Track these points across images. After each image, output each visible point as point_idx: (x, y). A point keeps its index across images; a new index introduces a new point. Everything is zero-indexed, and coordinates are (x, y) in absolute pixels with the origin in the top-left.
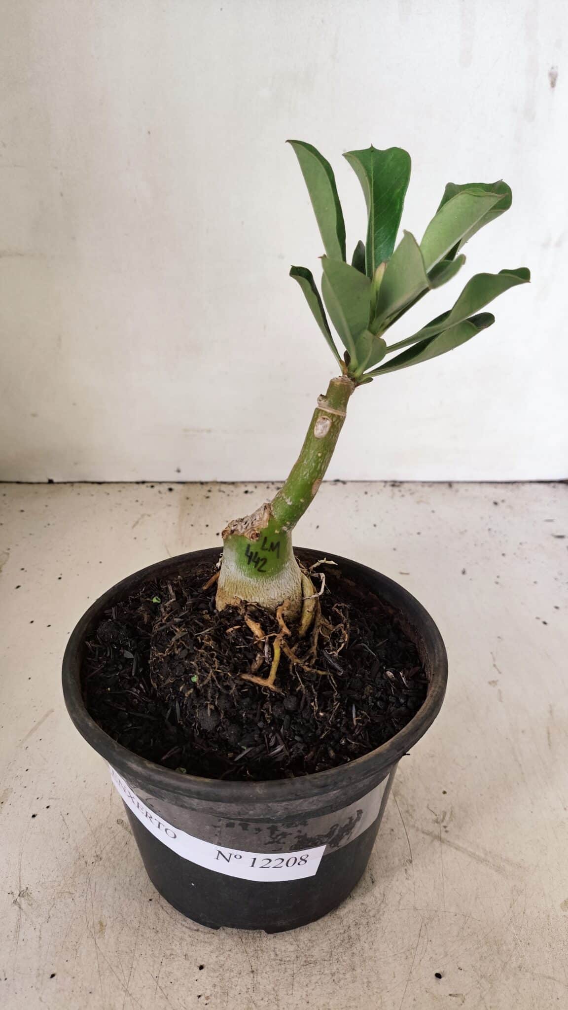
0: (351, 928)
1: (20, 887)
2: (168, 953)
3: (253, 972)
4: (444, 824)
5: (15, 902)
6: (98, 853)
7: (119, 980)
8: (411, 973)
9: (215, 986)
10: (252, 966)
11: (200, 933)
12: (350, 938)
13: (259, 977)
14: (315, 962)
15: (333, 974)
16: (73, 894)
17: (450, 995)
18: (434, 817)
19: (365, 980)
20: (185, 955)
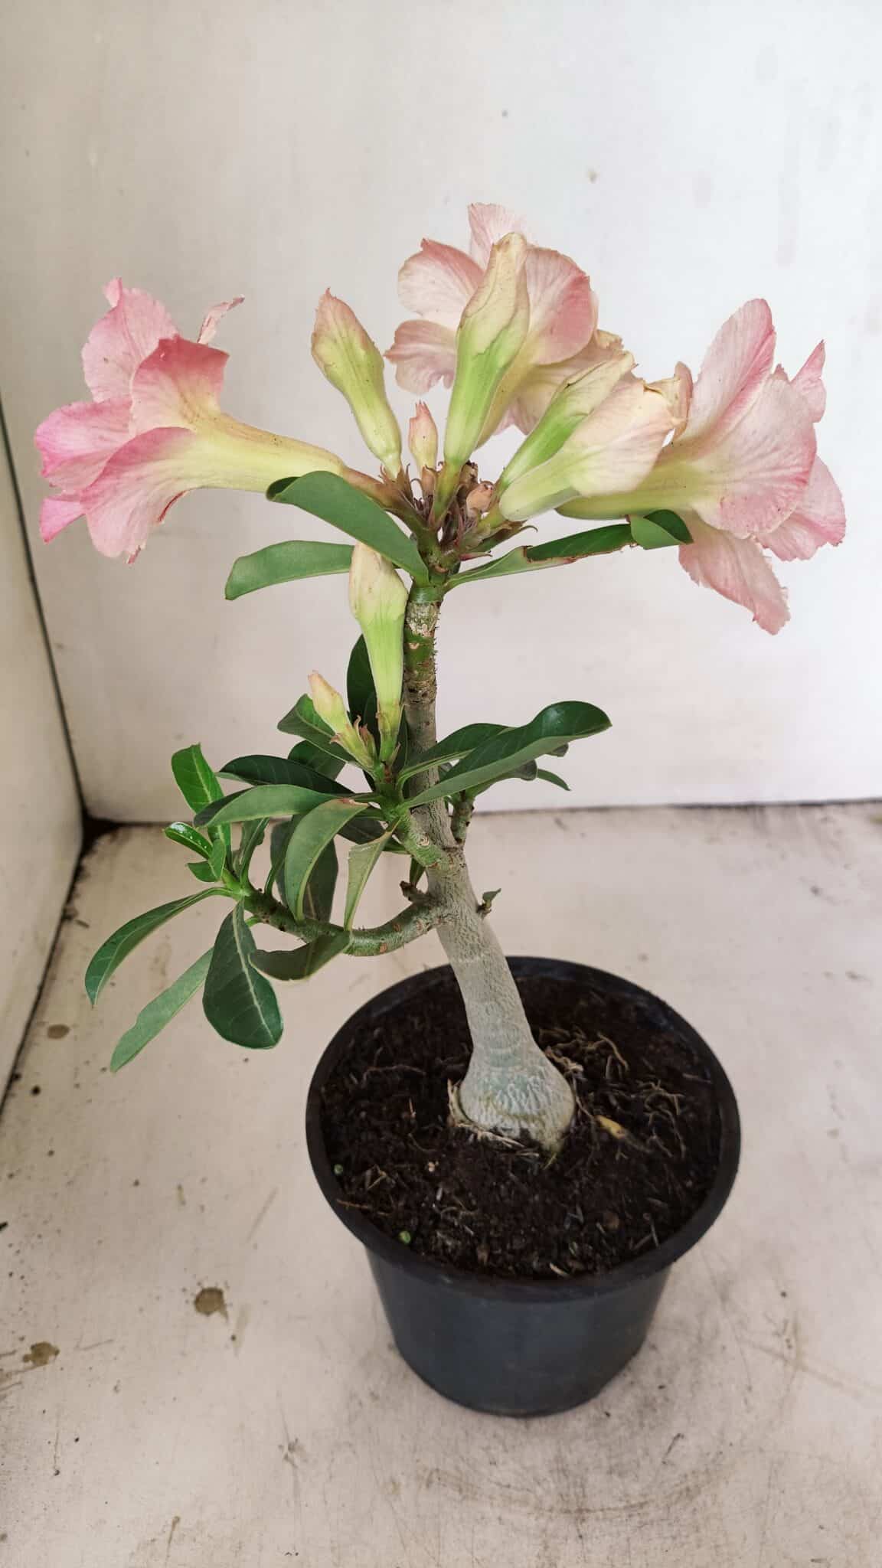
0: (690, 1478)
1: (288, 1438)
2: (479, 1516)
3: (581, 1537)
4: (785, 1337)
5: (286, 1457)
6: (373, 1390)
7: (428, 1553)
8: (764, 1533)
9: (539, 1556)
10: (578, 1530)
11: (511, 1490)
12: (688, 1489)
13: (589, 1545)
14: (652, 1522)
15: (674, 1538)
16: (350, 1445)
17: (813, 1560)
18: (773, 1328)
19: (713, 1544)
20: (500, 1519)
